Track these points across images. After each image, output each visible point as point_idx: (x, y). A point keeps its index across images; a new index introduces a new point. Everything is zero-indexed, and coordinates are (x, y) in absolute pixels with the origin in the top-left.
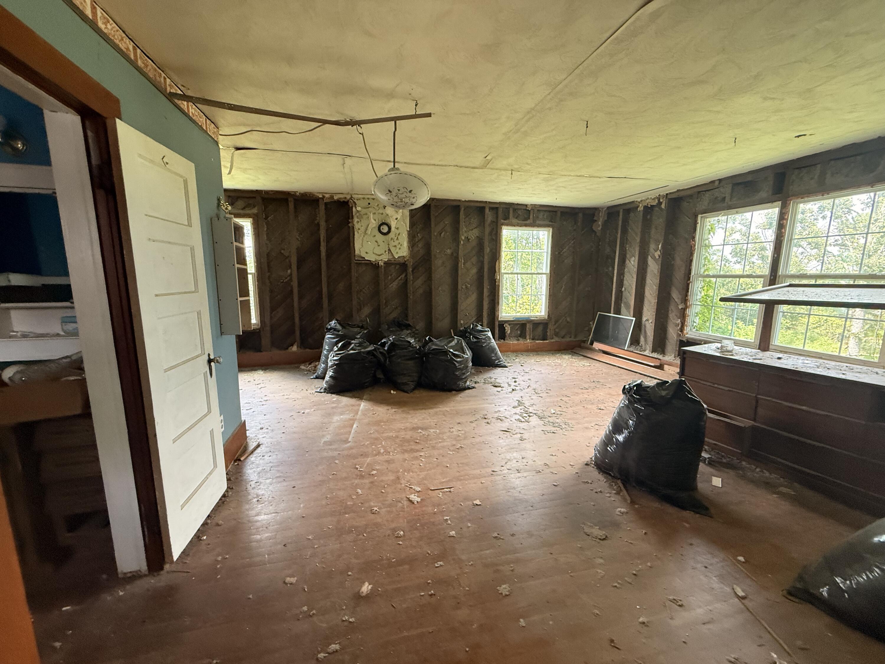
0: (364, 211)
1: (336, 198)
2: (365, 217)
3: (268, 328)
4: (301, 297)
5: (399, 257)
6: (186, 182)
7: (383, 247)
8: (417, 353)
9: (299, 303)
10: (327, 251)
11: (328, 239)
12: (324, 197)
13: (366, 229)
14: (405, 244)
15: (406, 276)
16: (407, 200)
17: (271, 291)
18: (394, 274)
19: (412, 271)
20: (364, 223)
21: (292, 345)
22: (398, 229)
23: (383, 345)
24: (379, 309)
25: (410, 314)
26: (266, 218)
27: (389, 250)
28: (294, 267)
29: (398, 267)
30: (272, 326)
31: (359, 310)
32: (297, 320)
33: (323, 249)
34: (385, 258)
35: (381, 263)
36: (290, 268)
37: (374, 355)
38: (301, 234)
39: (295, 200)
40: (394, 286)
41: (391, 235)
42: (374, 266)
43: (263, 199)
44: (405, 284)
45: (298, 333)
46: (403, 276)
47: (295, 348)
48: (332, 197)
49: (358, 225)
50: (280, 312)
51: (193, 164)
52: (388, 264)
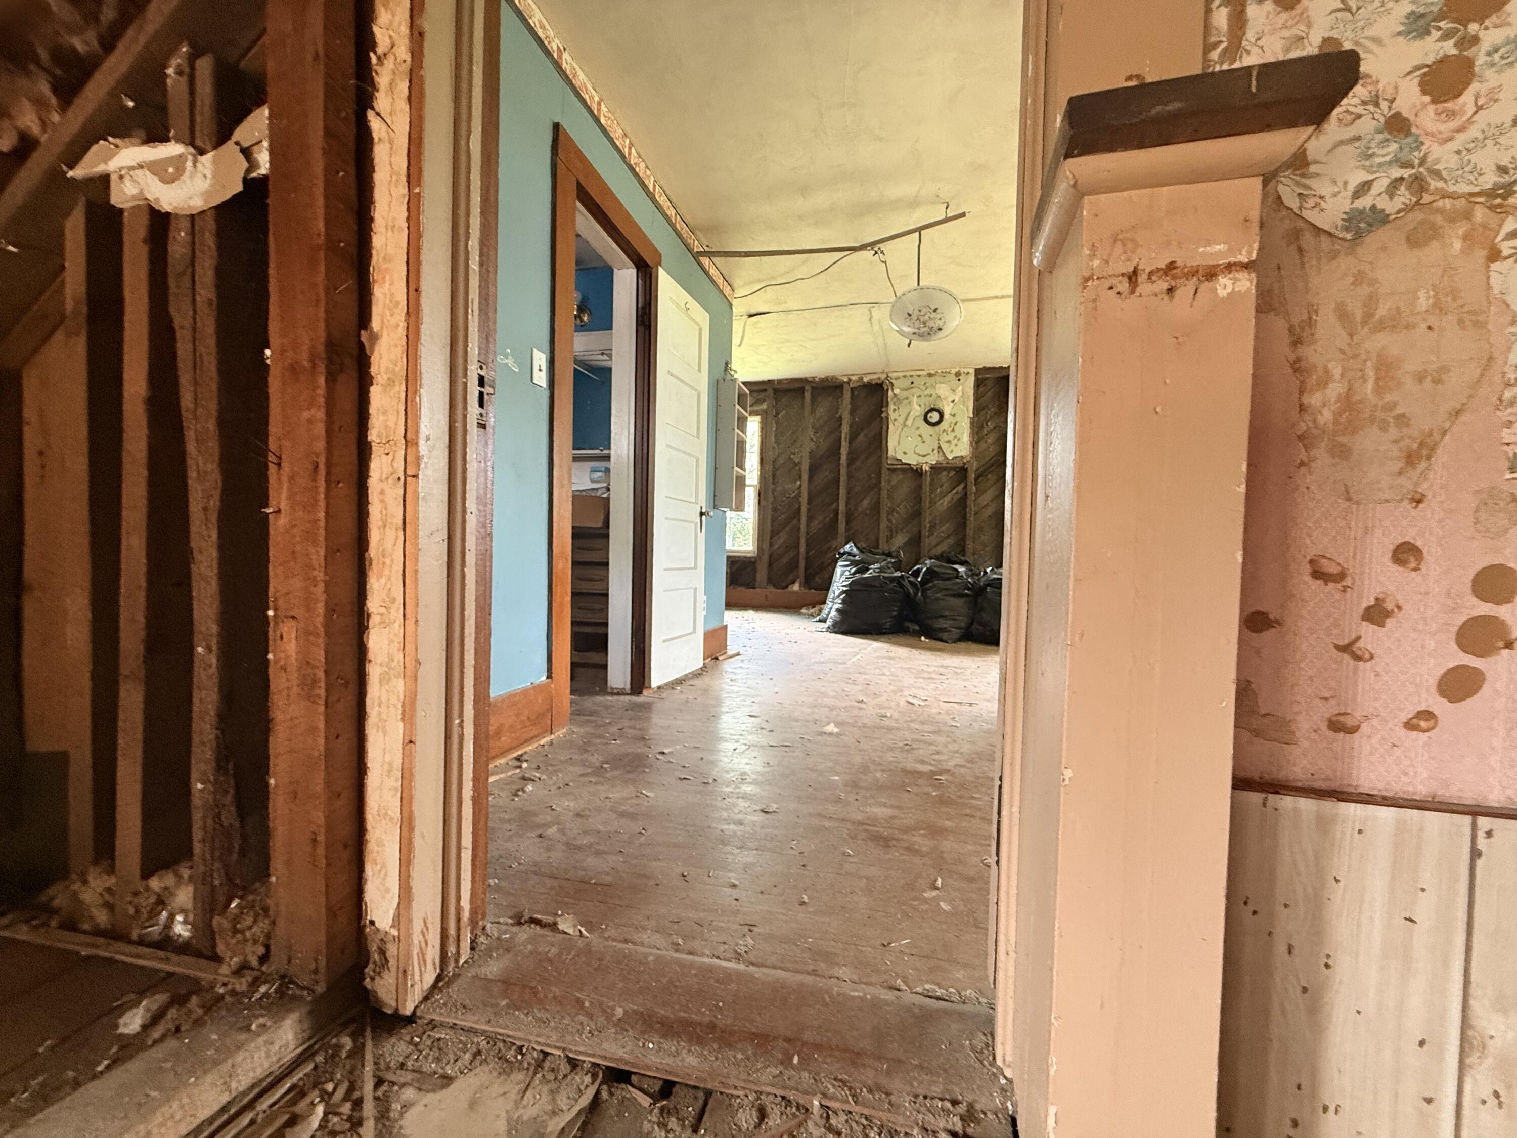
0: (905, 394)
1: (865, 380)
2: (905, 402)
3: (766, 558)
4: (810, 519)
5: (955, 458)
6: (700, 330)
7: (932, 444)
8: (968, 589)
9: (808, 525)
10: (849, 453)
11: (852, 440)
12: (850, 380)
13: (906, 419)
14: (966, 438)
15: (965, 487)
16: (931, 324)
17: (775, 510)
18: (946, 485)
19: (976, 479)
20: (903, 411)
21: (793, 583)
22: (954, 415)
23: (916, 573)
24: (920, 537)
25: (970, 545)
26: (777, 414)
27: (940, 447)
28: (805, 477)
29: (952, 473)
30: (770, 556)
31: (889, 539)
32: (802, 549)
33: (844, 451)
34: (933, 459)
35: (926, 468)
36: (800, 478)
37: (899, 583)
38: (816, 433)
39: (813, 388)
40: (945, 503)
41: (944, 425)
42: (916, 473)
43: (776, 391)
44: (963, 501)
45: (802, 564)
46: (962, 485)
47: (796, 587)
48: (861, 379)
49: (895, 415)
50: (783, 537)
51: (707, 315)
52: (936, 469)
